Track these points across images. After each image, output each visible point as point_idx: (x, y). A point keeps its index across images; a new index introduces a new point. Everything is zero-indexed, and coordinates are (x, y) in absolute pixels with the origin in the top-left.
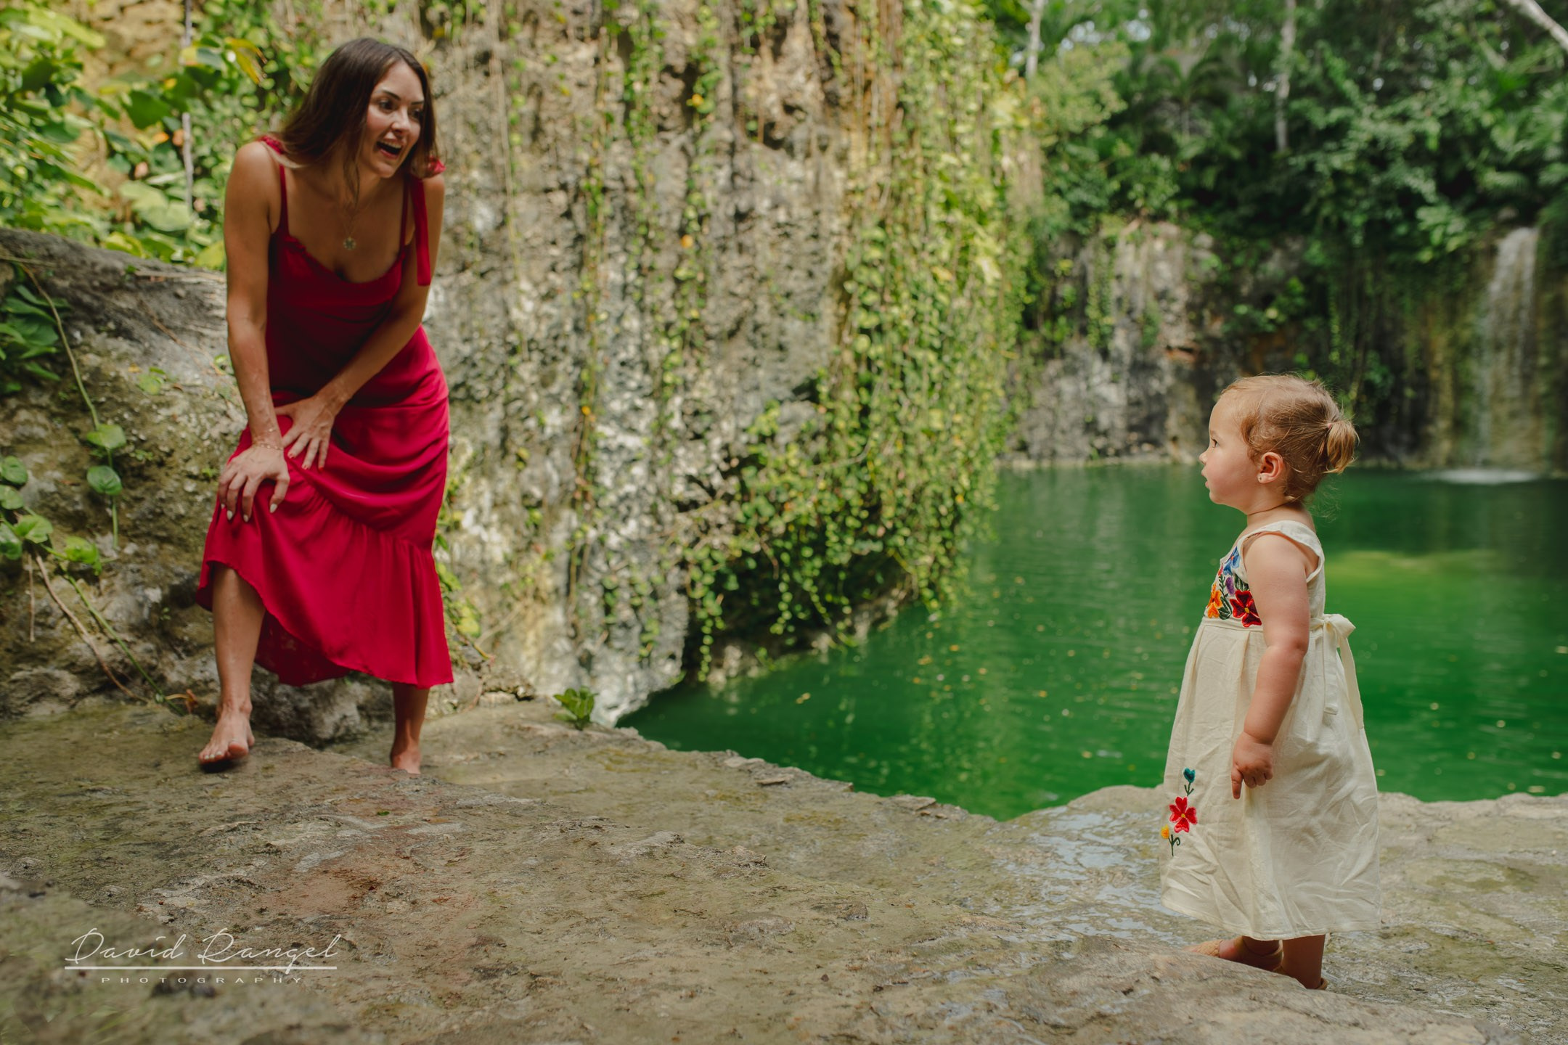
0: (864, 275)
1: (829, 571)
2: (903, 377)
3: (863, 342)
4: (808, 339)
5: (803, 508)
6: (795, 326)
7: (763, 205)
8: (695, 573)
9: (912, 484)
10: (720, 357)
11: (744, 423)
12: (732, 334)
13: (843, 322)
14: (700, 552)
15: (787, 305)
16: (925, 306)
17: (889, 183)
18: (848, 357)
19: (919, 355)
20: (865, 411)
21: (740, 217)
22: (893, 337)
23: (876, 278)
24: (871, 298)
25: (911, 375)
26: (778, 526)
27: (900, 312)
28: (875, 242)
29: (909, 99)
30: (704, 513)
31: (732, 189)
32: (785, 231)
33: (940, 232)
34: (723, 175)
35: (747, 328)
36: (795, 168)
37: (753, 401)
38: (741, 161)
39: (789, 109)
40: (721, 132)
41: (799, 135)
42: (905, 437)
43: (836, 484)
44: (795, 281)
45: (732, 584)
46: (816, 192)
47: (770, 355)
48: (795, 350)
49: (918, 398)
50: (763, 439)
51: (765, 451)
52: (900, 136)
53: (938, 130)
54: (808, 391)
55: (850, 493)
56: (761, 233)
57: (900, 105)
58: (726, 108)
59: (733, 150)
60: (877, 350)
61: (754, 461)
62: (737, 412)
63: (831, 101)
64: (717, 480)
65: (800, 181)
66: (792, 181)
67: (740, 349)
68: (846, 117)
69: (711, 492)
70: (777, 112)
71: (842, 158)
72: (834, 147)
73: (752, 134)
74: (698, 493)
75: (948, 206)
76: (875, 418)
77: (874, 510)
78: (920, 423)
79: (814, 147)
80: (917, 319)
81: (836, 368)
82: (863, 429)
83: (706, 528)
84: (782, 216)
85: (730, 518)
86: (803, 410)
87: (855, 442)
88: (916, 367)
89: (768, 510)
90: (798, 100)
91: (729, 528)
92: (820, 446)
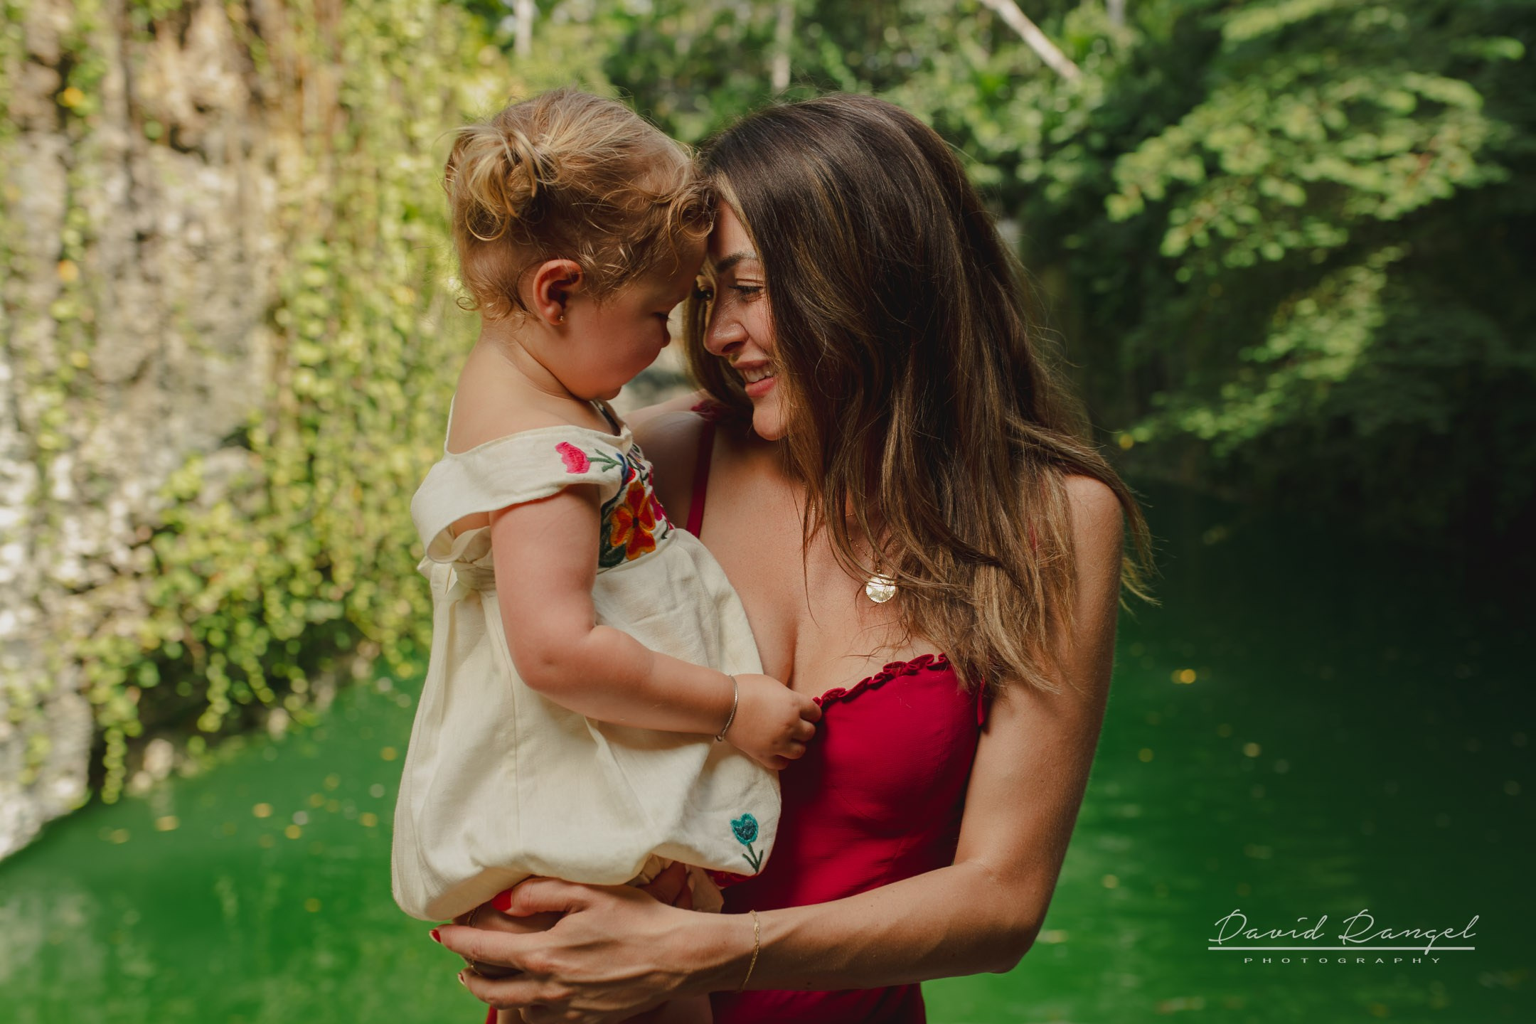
0: (306, 303)
1: (276, 647)
2: (356, 417)
3: (306, 381)
4: (236, 380)
5: (237, 577)
6: (216, 366)
7: (170, 223)
8: (95, 671)
9: (373, 537)
10: (118, 407)
11: (155, 482)
12: (135, 379)
13: (280, 357)
14: (103, 645)
15: (207, 341)
16: (382, 333)
17: (334, 196)
18: (288, 400)
19: (375, 389)
20: (312, 458)
21: (141, 238)
22: (342, 371)
23: (319, 304)
24: (314, 328)
25: (367, 416)
26: (206, 602)
27: (351, 342)
28: (316, 264)
29: (352, 98)
30: (107, 596)
31: (131, 205)
32: (201, 253)
33: (397, 251)
34: (116, 187)
35: (155, 371)
36: (211, 178)
37: (165, 458)
38: (140, 170)
39: (201, 109)
40: (113, 136)
41: (215, 139)
42: (365, 486)
43: (278, 544)
44: (218, 312)
45: (149, 677)
46: (238, 208)
47: (187, 401)
48: (222, 394)
49: (379, 439)
50: (181, 501)
51: (187, 516)
52: (342, 140)
53: (390, 133)
54: (240, 439)
55: (298, 553)
56: (168, 258)
57: (343, 107)
58: (116, 107)
59: (128, 158)
60: (322, 388)
61: (172, 530)
62: (145, 472)
63: (257, 100)
64: (121, 556)
65: (220, 195)
66: (208, 192)
67: (147, 397)
68: (275, 119)
69: (115, 571)
70: (184, 113)
71: (272, 166)
72: (261, 154)
73: (152, 140)
74: (98, 573)
75: (407, 217)
76: (323, 466)
77: (326, 571)
78: (380, 467)
79: (236, 154)
80: (372, 348)
81: (273, 412)
82: (310, 479)
83: (109, 614)
84: (195, 235)
85: (143, 600)
86: (234, 461)
87: (300, 495)
88: (373, 403)
89: (187, 583)
90: (212, 98)
91: (143, 610)
92: (256, 502)
